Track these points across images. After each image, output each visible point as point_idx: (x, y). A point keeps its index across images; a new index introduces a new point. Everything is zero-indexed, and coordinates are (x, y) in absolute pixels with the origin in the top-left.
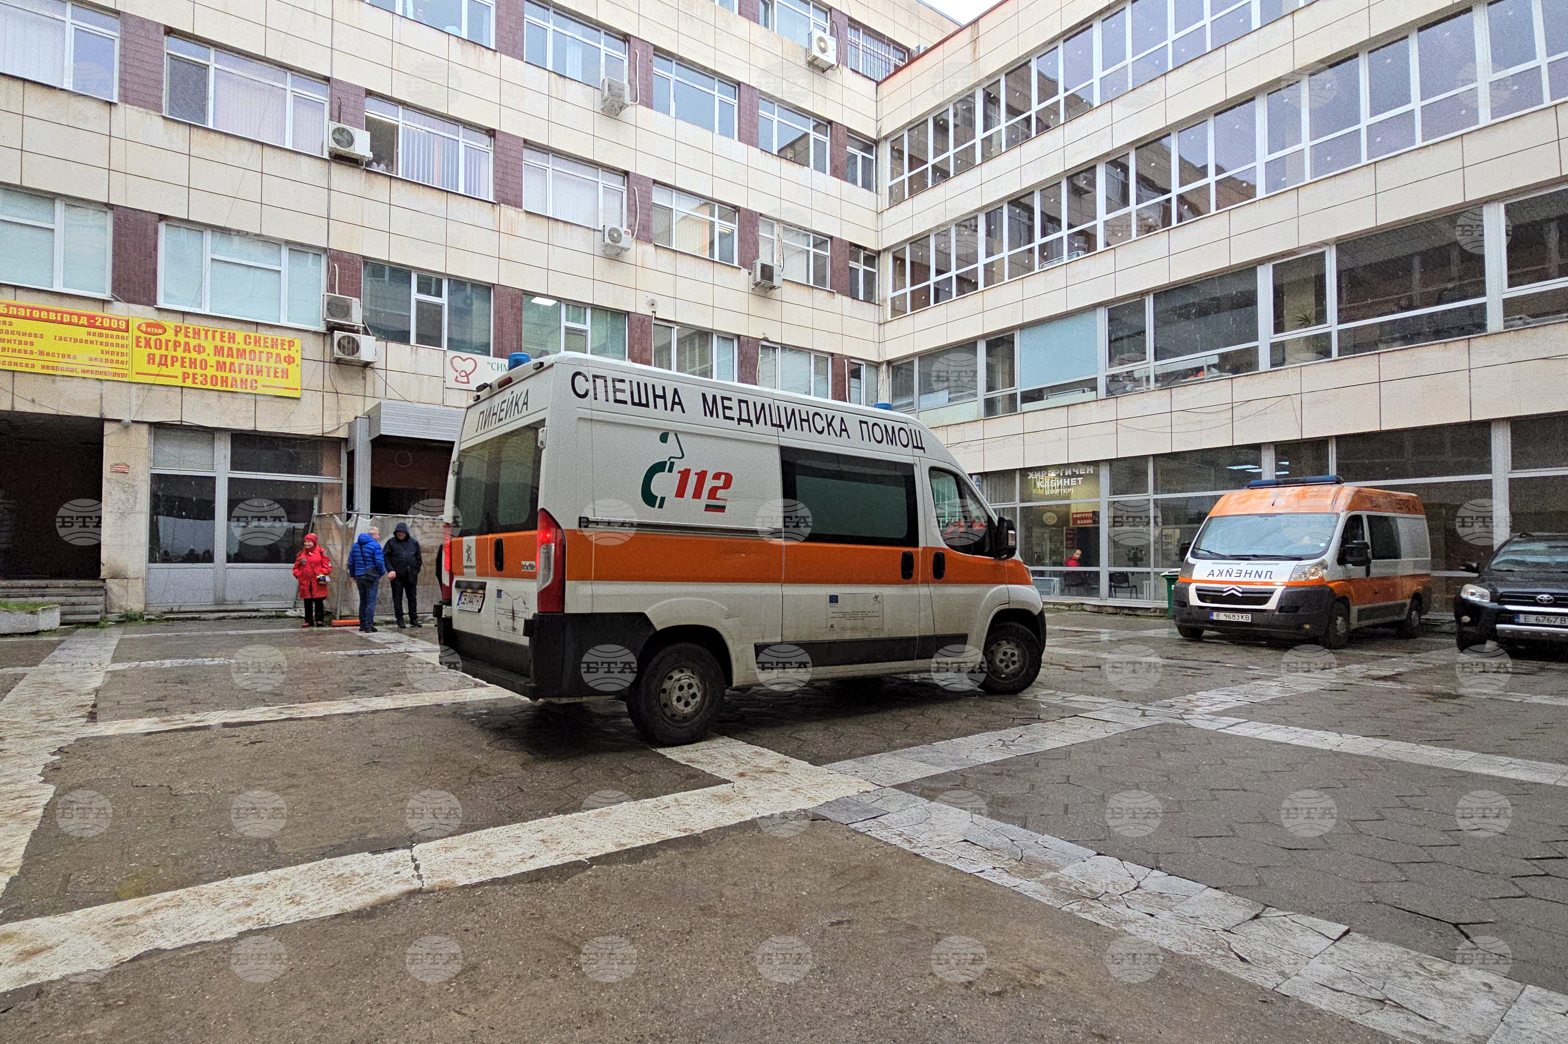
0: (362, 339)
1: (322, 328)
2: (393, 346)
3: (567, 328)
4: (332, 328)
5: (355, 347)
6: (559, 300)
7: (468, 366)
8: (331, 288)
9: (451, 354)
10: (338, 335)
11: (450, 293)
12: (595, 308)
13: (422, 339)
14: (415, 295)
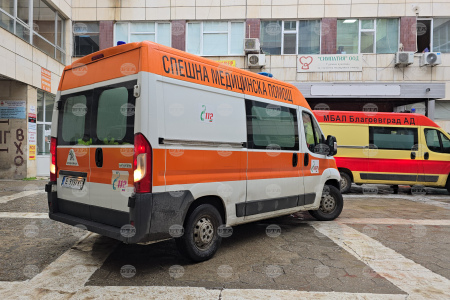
0: (260, 56)
1: (243, 54)
2: (273, 57)
3: (362, 33)
4: (247, 54)
5: (257, 60)
6: (358, 19)
7: (308, 61)
8: (247, 36)
9: (300, 56)
10: (250, 56)
11: (300, 27)
12: (378, 18)
13: (287, 51)
14: (284, 31)
